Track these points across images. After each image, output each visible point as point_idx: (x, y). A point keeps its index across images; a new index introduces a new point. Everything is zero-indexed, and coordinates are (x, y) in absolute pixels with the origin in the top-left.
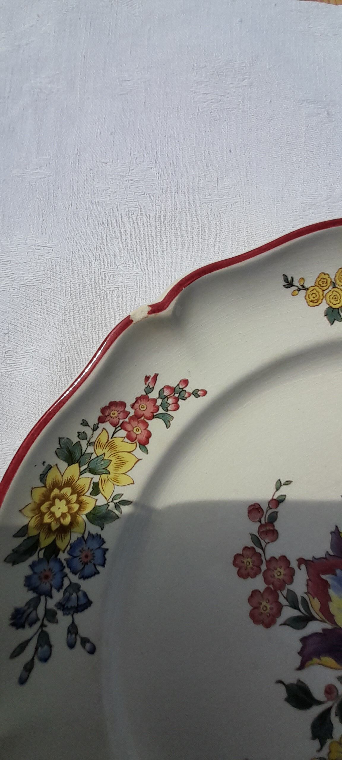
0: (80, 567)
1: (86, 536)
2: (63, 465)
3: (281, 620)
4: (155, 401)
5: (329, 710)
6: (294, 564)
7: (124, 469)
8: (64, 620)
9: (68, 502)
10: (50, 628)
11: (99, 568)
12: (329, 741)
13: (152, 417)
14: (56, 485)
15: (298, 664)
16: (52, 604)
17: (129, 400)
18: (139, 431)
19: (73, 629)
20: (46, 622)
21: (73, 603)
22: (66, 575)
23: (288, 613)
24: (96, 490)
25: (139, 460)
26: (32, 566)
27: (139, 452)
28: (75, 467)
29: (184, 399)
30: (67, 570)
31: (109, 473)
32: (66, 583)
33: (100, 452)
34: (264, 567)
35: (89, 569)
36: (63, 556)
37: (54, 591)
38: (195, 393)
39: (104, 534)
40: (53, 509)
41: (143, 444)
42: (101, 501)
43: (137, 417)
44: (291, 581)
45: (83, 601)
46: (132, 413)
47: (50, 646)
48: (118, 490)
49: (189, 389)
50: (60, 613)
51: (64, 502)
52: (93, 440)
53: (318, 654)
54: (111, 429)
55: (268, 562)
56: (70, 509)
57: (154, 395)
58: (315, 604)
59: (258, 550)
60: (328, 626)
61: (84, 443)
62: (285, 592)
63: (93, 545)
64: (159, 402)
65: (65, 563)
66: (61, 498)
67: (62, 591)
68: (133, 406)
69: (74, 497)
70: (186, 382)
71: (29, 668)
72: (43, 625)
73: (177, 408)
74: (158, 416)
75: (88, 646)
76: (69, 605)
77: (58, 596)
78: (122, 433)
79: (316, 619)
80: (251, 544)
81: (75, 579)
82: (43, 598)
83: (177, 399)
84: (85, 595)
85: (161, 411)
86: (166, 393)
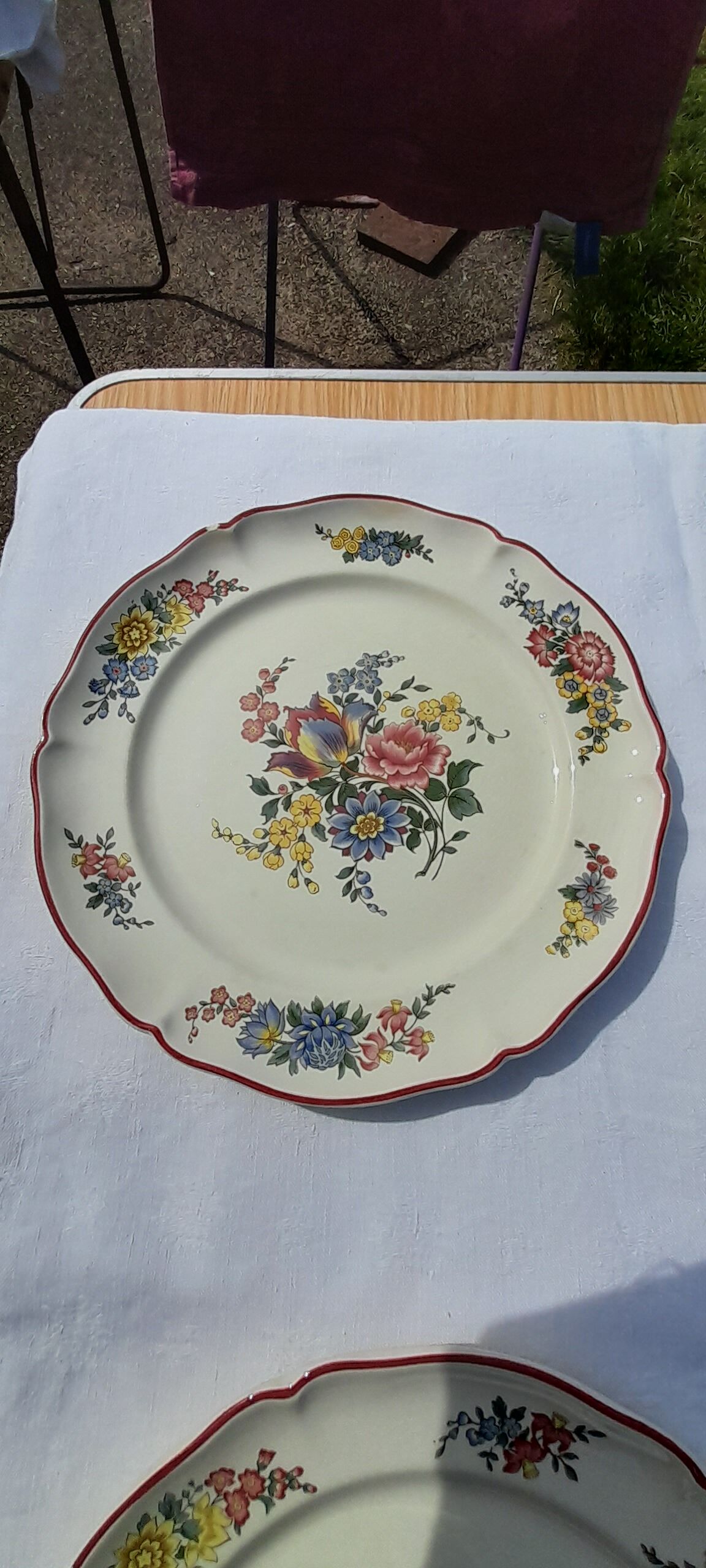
0: (138, 673)
1: (147, 656)
2: (144, 609)
3: (261, 740)
4: (212, 587)
5: (278, 799)
6: (281, 709)
7: (181, 624)
8: (120, 700)
9: (141, 633)
10: (110, 701)
11: (150, 677)
12: (272, 819)
13: (208, 597)
14: (136, 619)
15: (265, 768)
16: (115, 688)
17: (196, 583)
18: (197, 603)
19: (124, 706)
20: (109, 696)
21: (129, 691)
22: (128, 675)
23: (268, 736)
24: (160, 631)
25: (193, 620)
26: (110, 661)
27: (194, 616)
28: (151, 613)
29: (233, 590)
30: (130, 672)
31: (171, 623)
32: (127, 679)
33: (169, 609)
34: (259, 707)
35: (143, 675)
36: (129, 663)
37: (119, 682)
38: (241, 589)
39: (158, 658)
40: (131, 633)
41: (198, 613)
42: (162, 638)
43: (198, 594)
44: (276, 718)
45: (135, 692)
46: (196, 591)
47: (108, 711)
48: (174, 635)
49: (238, 585)
50: (118, 696)
51: (138, 632)
52: (166, 600)
53: (281, 765)
54: (179, 597)
55: (264, 704)
56: (141, 637)
57: (213, 584)
58: (288, 736)
59: (260, 697)
60: (293, 750)
61: (160, 600)
62: (269, 724)
63: (151, 663)
64: (215, 589)
65: (129, 668)
66: (138, 629)
67: (123, 683)
68: (197, 587)
69: (145, 632)
70: (236, 581)
71: (91, 717)
72: (106, 697)
73: (226, 595)
74: (212, 597)
75: (131, 718)
76: (126, 692)
77: (120, 685)
78: (186, 602)
79: (285, 744)
80: (255, 692)
81: (133, 679)
82: (111, 682)
83: (228, 590)
84: (137, 689)
85: (215, 594)
86: (222, 584)
